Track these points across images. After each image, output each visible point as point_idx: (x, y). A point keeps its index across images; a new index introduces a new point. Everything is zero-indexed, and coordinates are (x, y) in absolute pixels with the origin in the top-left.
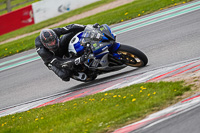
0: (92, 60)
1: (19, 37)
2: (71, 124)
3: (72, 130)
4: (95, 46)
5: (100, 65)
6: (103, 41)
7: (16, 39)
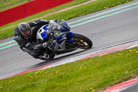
0: (54, 44)
1: (69, 9)
2: (106, 72)
3: (106, 76)
4: (57, 34)
5: (59, 48)
6: (62, 31)
7: (66, 10)
